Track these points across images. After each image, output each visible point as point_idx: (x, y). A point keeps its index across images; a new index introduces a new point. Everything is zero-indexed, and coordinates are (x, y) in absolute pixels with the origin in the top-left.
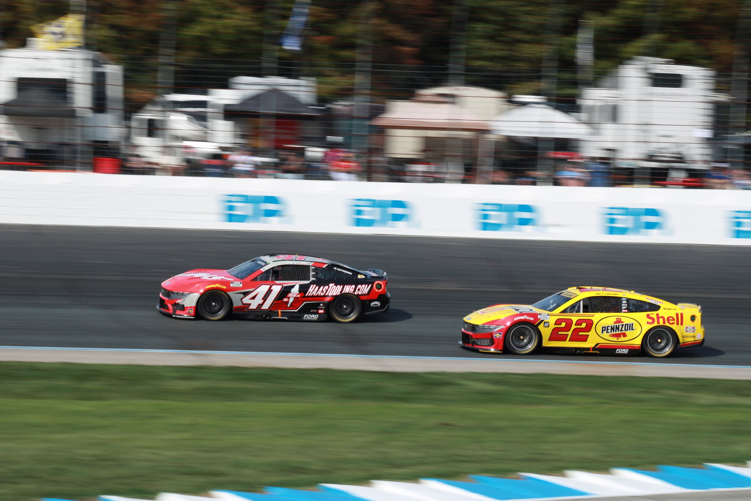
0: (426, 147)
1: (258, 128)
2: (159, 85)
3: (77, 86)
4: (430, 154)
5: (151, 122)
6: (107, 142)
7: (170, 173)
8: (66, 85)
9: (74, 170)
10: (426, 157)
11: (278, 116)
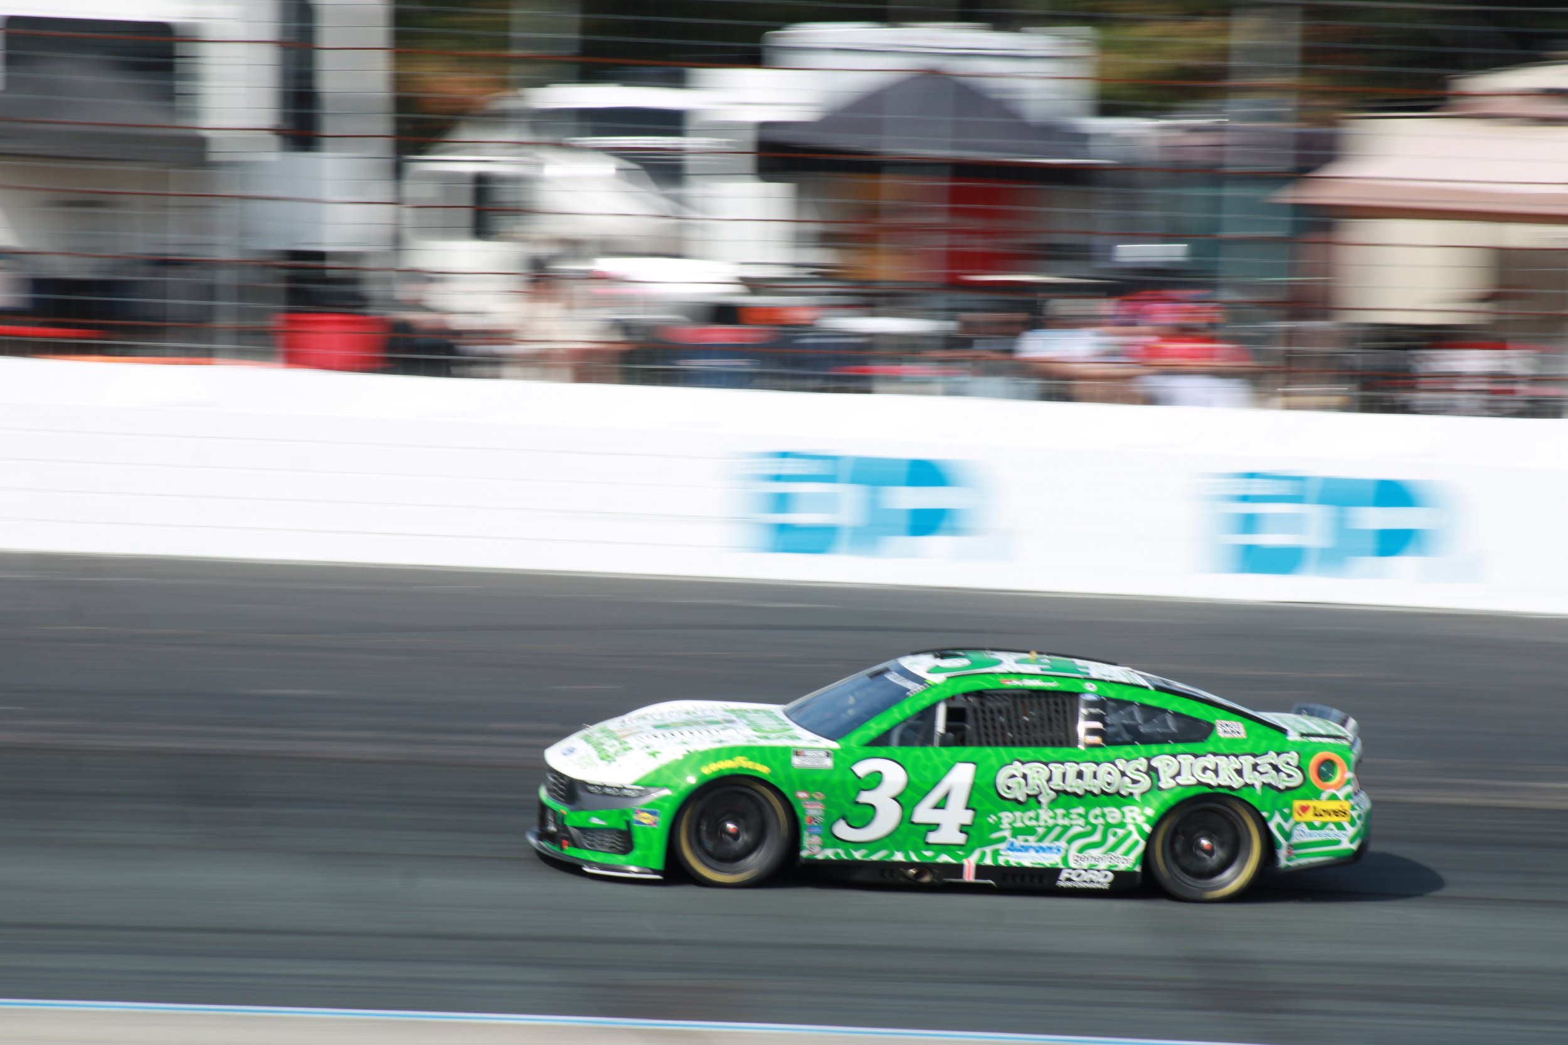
0: (1501, 286)
1: (874, 212)
2: (515, 52)
3: (211, 51)
4: (1513, 310)
5: (482, 184)
6: (320, 256)
7: (568, 372)
8: (171, 48)
9: (207, 355)
10: (1499, 321)
11: (961, 169)
